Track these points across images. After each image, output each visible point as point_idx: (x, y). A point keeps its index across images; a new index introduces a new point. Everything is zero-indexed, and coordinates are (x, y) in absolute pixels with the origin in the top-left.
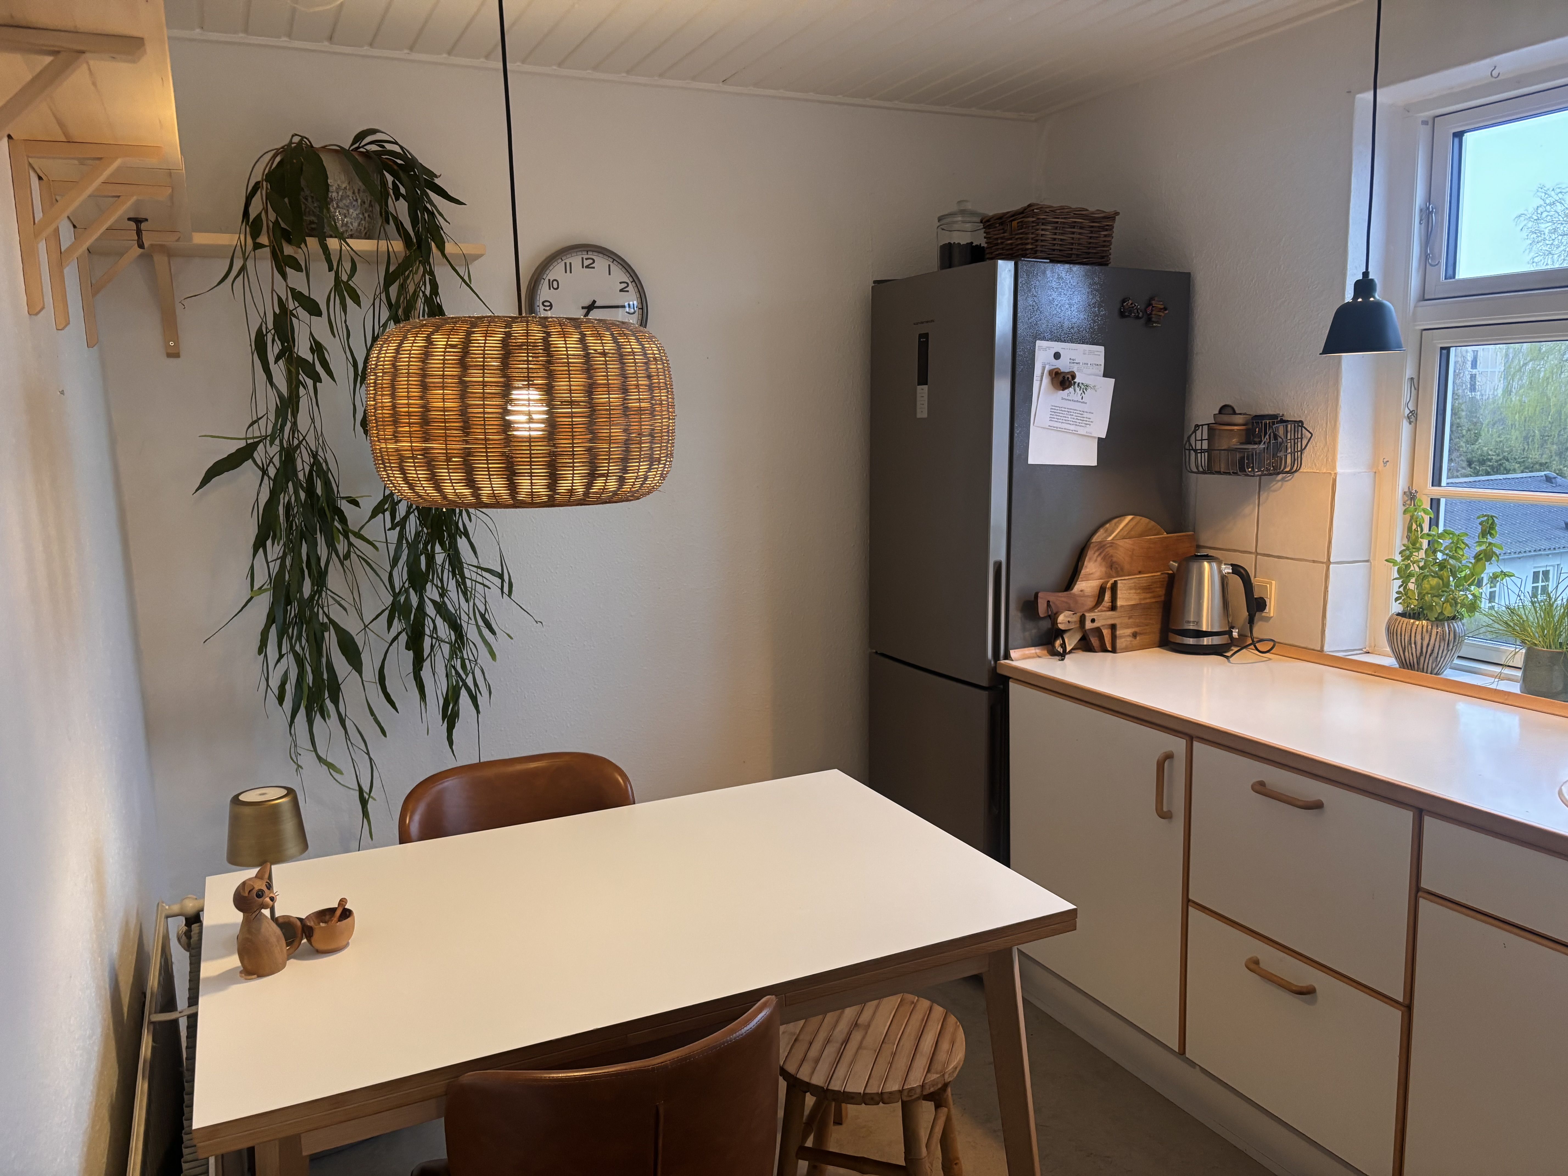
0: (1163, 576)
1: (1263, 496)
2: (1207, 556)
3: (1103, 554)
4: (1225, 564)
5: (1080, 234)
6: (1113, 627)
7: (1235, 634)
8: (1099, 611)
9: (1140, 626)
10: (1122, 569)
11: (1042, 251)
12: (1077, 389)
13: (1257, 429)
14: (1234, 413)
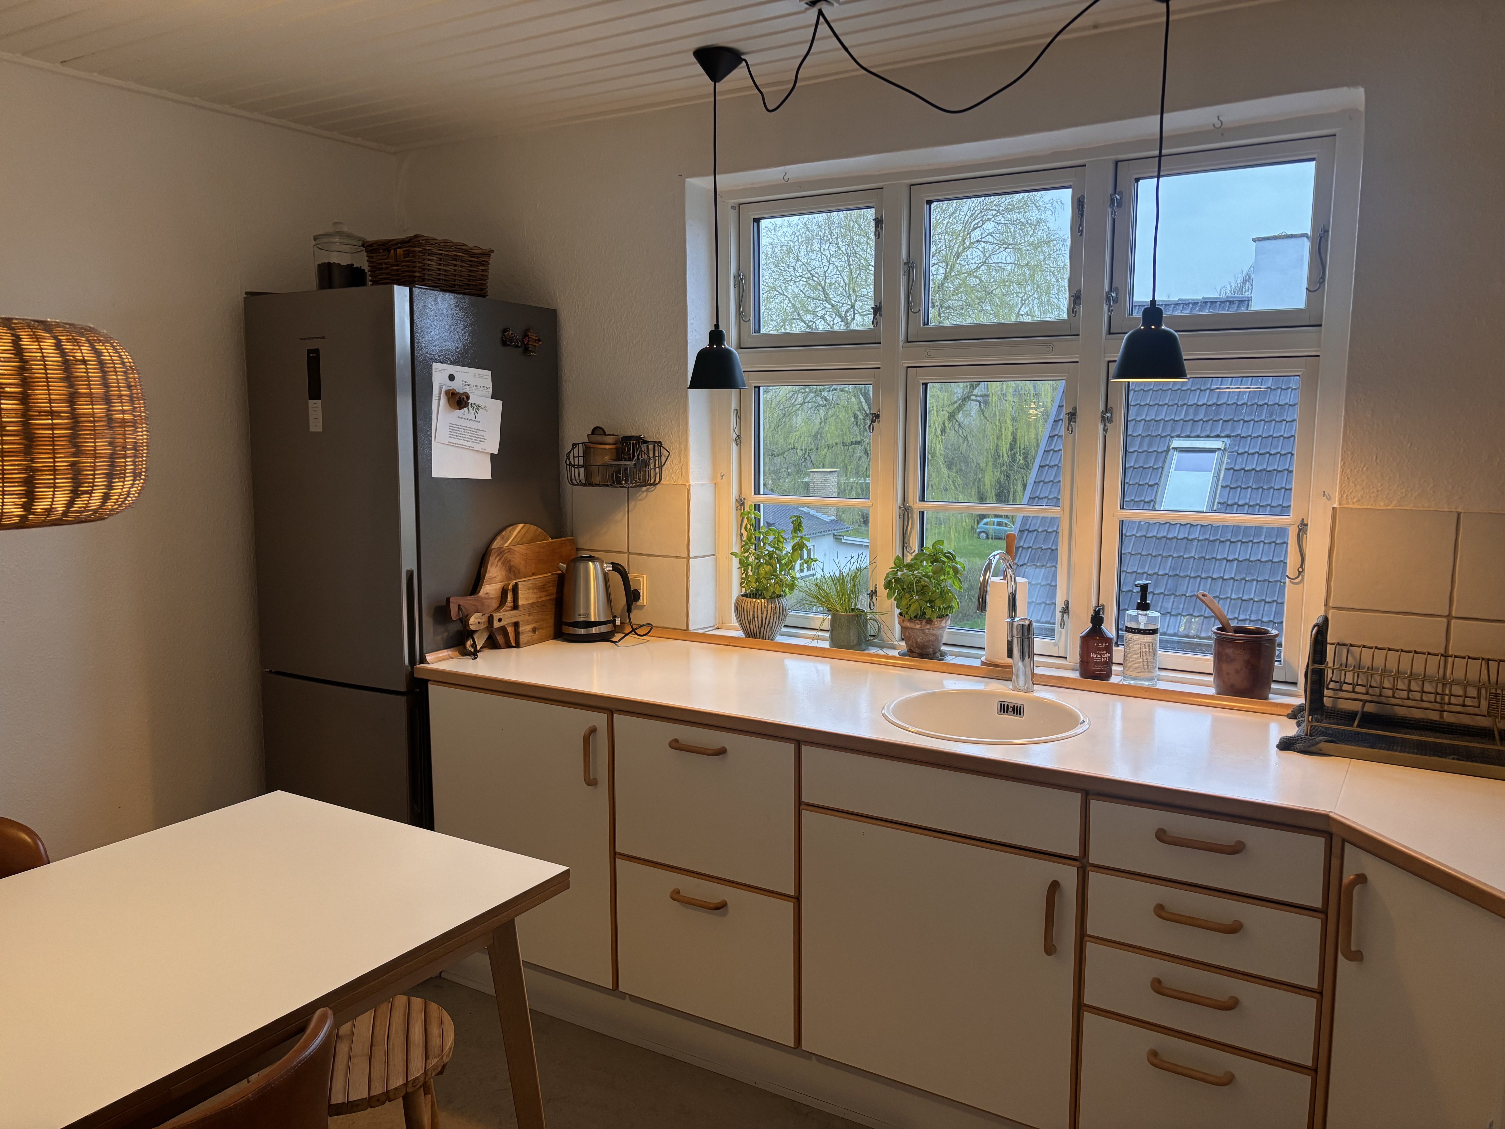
0: (553, 576)
1: (631, 505)
2: (590, 557)
3: (503, 559)
4: (606, 563)
5: (461, 266)
6: (516, 625)
7: (618, 623)
8: (503, 612)
9: (538, 622)
10: (519, 573)
11: (429, 280)
12: (471, 409)
13: (626, 448)
14: (605, 434)
